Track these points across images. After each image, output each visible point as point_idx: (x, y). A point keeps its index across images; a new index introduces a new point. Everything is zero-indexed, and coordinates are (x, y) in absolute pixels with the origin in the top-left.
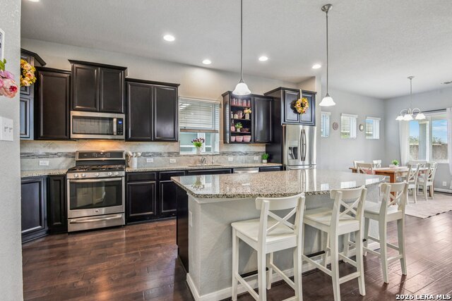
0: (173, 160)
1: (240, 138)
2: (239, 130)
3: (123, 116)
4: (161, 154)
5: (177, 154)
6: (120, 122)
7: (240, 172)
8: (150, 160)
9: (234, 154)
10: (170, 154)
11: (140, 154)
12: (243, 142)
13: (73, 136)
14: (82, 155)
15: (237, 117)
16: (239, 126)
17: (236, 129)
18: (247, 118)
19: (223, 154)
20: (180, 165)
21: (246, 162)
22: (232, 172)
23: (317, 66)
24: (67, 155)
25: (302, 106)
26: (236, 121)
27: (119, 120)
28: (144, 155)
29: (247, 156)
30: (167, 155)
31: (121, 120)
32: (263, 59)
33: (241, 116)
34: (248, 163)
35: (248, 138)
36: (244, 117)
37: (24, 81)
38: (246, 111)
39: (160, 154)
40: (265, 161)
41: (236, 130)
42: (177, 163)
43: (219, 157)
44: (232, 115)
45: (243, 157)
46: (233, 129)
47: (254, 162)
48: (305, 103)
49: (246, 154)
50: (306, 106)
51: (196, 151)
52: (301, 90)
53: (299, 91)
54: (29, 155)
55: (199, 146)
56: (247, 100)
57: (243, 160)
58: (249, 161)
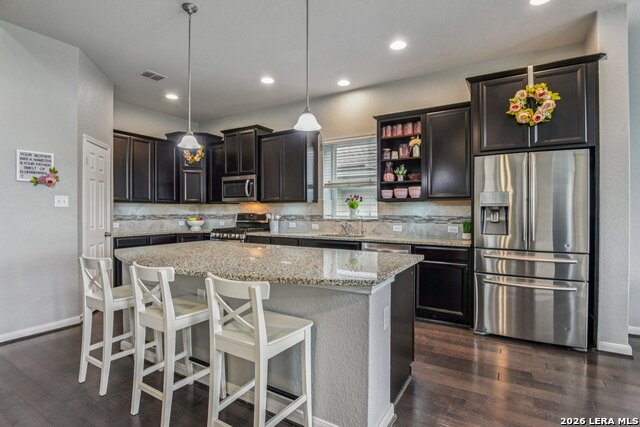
0: (315, 226)
1: (401, 193)
2: (401, 179)
3: (254, 177)
4: (303, 218)
5: (320, 218)
6: (252, 184)
8: (293, 224)
9: (403, 219)
10: (313, 218)
12: (409, 199)
13: (224, 200)
14: (241, 217)
15: (395, 156)
16: (402, 171)
17: (396, 176)
18: (416, 153)
19: (385, 219)
21: (428, 236)
22: (360, 249)
24: (229, 217)
25: (532, 104)
26: (396, 164)
28: (283, 217)
29: (430, 225)
30: (309, 219)
31: (253, 180)
33: (406, 153)
35: (416, 192)
36: (411, 154)
37: (196, 158)
38: (413, 142)
39: (301, 218)
41: (396, 179)
42: (320, 230)
43: (377, 223)
44: (389, 154)
45: (422, 226)
46: (389, 177)
47: (448, 236)
48: (541, 95)
49: (429, 220)
50: (544, 104)
51: (348, 214)
52: (530, 68)
53: (525, 71)
54: (215, 217)
55: (352, 206)
56: (414, 121)
57: (421, 231)
58: (437, 234)
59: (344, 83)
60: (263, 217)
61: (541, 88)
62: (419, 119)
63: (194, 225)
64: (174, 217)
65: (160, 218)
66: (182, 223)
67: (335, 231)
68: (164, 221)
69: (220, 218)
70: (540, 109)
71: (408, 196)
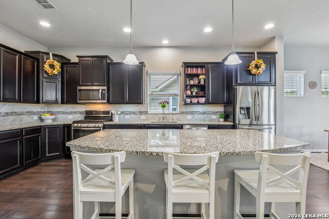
0: (143, 117)
1: (195, 100)
2: (194, 94)
3: (105, 88)
4: (134, 113)
5: (146, 113)
6: (104, 92)
7: (194, 128)
8: (127, 117)
9: (192, 113)
10: (141, 113)
11: (119, 113)
12: (198, 103)
13: (78, 101)
14: (88, 112)
15: (192, 82)
16: (195, 90)
17: (192, 93)
18: (202, 83)
19: (183, 113)
20: (148, 121)
21: (203, 120)
22: (182, 128)
23: (269, 26)
24: (81, 113)
25: (257, 67)
26: (192, 86)
27: (103, 90)
28: (122, 113)
29: (205, 115)
30: (138, 113)
31: (104, 90)
32: (208, 30)
33: (197, 82)
34: (206, 121)
35: (203, 100)
36: (199, 82)
37: (54, 72)
38: (201, 77)
40: (222, 120)
42: (146, 119)
43: (179, 115)
44: (188, 81)
45: (201, 116)
46: (189, 93)
47: (212, 120)
48: (261, 64)
49: (204, 113)
50: (261, 67)
51: (161, 111)
52: (256, 52)
53: (253, 53)
54: (63, 113)
55: (164, 107)
56: (202, 67)
57: (200, 118)
58: (207, 119)
59: (165, 42)
60: (108, 112)
61: (261, 61)
62: (204, 66)
63: (48, 119)
64: (31, 113)
65: (20, 115)
66: (36, 117)
67: (155, 120)
68: (23, 116)
69: (68, 113)
70: (260, 69)
71: (198, 102)
